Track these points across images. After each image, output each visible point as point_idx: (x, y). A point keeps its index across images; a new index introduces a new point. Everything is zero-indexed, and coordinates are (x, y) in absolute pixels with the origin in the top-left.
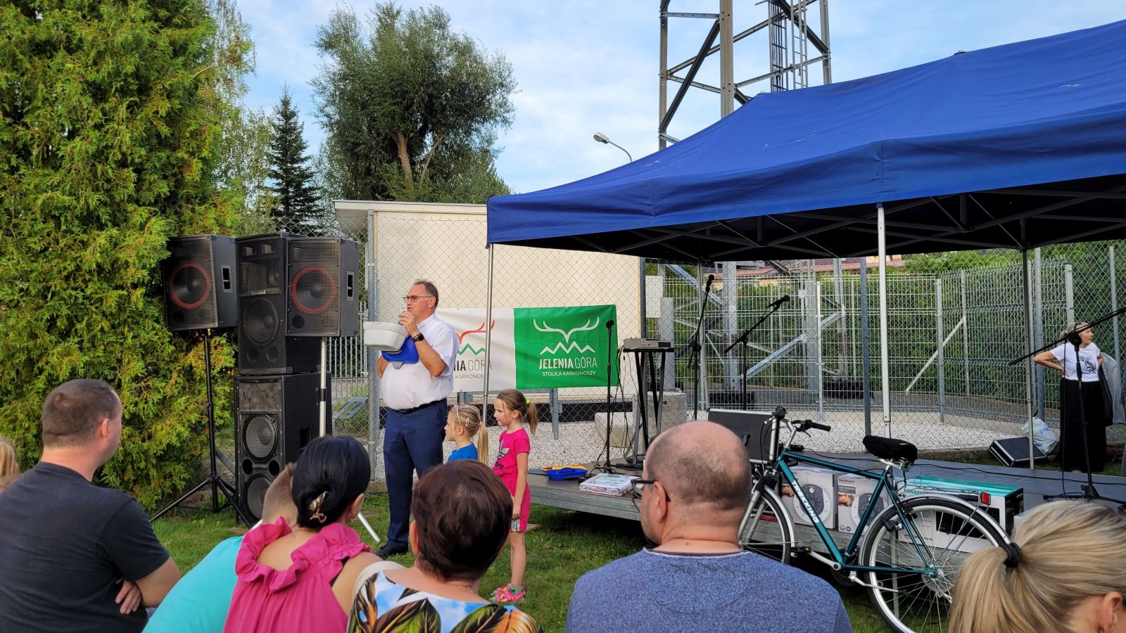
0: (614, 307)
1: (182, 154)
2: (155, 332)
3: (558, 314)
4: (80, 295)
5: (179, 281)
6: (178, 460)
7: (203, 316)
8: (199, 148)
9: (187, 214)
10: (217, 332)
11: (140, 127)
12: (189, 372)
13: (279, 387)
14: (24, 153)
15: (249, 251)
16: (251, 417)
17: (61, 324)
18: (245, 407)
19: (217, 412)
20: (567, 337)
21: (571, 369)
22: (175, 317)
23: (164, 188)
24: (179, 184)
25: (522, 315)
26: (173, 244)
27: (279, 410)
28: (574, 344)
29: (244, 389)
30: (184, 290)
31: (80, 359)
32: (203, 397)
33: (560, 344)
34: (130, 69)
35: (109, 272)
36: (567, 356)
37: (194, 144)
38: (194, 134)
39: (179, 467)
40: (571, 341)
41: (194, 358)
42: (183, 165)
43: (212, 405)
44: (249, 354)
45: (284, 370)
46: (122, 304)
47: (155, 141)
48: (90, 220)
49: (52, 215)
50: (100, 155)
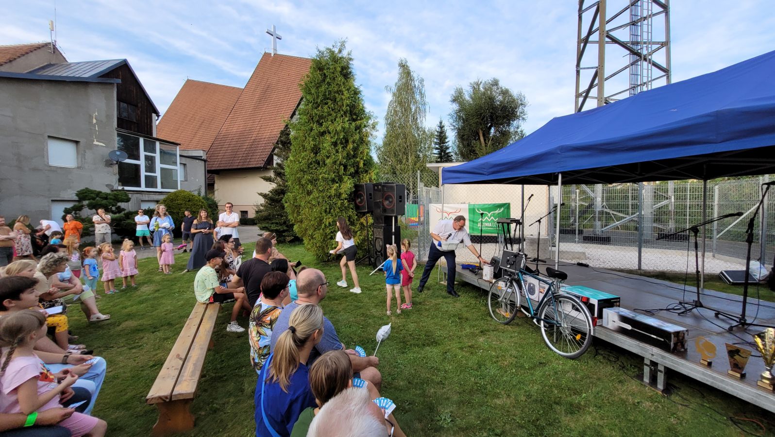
0: (509, 204)
1: (358, 159)
2: (352, 213)
3: (486, 206)
4: (332, 202)
5: (358, 198)
6: (361, 249)
7: (364, 208)
8: (363, 157)
9: (361, 176)
10: (368, 212)
11: (345, 154)
12: (362, 224)
13: (382, 230)
14: (319, 164)
15: (376, 188)
16: (377, 238)
17: (328, 210)
18: (375, 236)
19: (370, 236)
20: (489, 215)
21: (490, 227)
22: (357, 208)
23: (352, 170)
24: (358, 167)
25: (472, 207)
26: (356, 186)
27: (382, 237)
28: (492, 217)
29: (375, 229)
30: (359, 200)
31: (331, 220)
32: (366, 232)
33: (486, 217)
34: (342, 137)
35: (339, 195)
36: (489, 222)
37: (361, 156)
38: (361, 153)
39: (361, 251)
40: (491, 216)
41: (362, 220)
42: (358, 163)
43: (368, 234)
44: (377, 219)
45: (383, 225)
46: (342, 204)
47: (348, 157)
48: (333, 181)
49: (324, 179)
50: (335, 163)
